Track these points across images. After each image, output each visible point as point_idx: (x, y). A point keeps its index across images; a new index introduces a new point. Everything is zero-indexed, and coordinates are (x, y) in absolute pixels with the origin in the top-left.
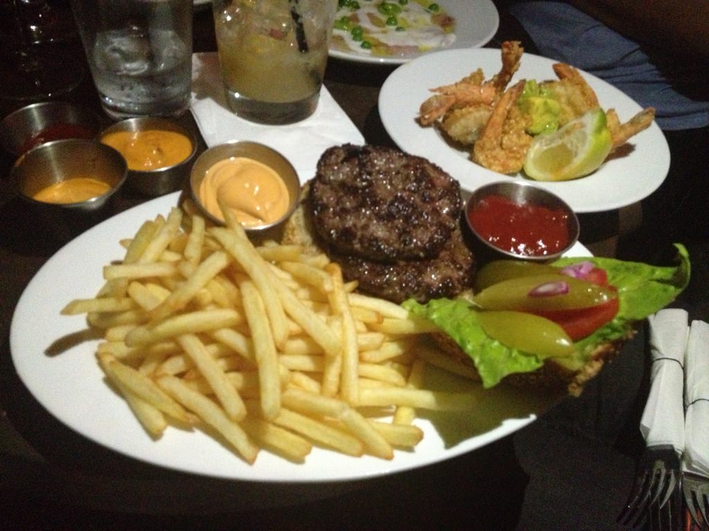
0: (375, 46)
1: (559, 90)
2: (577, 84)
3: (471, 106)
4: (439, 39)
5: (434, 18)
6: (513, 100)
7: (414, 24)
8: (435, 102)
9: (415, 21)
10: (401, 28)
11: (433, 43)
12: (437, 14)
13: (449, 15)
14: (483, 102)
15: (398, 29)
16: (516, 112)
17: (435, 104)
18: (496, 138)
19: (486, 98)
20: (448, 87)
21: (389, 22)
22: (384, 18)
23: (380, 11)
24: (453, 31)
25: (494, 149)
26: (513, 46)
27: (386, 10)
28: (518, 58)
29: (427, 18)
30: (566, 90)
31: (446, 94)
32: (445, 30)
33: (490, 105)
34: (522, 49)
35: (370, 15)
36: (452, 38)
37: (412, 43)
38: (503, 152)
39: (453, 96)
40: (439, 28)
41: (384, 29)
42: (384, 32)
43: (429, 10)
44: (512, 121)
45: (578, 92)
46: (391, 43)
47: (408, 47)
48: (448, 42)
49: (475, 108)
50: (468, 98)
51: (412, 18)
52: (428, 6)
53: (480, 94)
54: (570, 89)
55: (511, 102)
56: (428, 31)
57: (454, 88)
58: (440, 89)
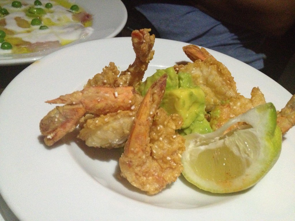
0: (17, 45)
1: (196, 72)
2: (211, 64)
3: (105, 114)
4: (79, 32)
5: (75, 16)
6: (156, 102)
7: (57, 22)
8: (57, 116)
9: (59, 20)
10: (44, 26)
11: (74, 36)
12: (77, 12)
13: (88, 13)
14: (119, 108)
15: (41, 28)
16: (162, 114)
17: (58, 118)
18: (144, 151)
19: (123, 102)
20: (71, 95)
21: (33, 23)
22: (30, 20)
23: (27, 15)
24: (91, 26)
25: (144, 163)
26: (144, 34)
27: (32, 13)
28: (151, 46)
29: (69, 16)
30: (202, 71)
31: (72, 104)
32: (84, 25)
33: (129, 109)
34: (153, 36)
35: (17, 19)
36: (90, 31)
37: (53, 39)
38: (155, 164)
39: (81, 106)
40: (80, 23)
41: (28, 29)
42: (29, 32)
43: (71, 10)
44: (160, 127)
45: (215, 72)
46: (33, 41)
47: (50, 42)
48: (87, 34)
49: (111, 116)
50: (101, 105)
51: (56, 17)
52: (70, 7)
53: (116, 97)
54: (206, 70)
55: (155, 106)
56: (69, 27)
57: (80, 96)
58: (61, 99)
